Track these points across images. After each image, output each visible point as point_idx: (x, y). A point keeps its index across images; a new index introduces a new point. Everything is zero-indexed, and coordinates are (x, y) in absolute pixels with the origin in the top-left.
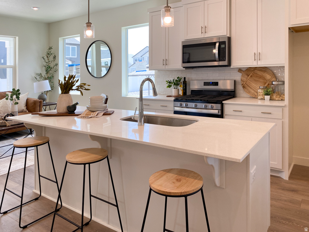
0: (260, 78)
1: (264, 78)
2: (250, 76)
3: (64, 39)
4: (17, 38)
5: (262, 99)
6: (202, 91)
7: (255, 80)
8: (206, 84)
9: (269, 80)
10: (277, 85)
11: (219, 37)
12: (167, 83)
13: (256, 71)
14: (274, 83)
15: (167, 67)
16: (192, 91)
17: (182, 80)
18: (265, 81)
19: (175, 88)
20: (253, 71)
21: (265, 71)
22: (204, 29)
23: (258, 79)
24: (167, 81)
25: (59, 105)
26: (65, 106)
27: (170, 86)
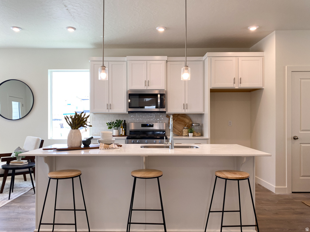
0: (182, 121)
1: (185, 122)
2: (175, 120)
5: (186, 136)
6: (139, 131)
7: (179, 123)
8: (143, 125)
9: (188, 123)
10: (195, 126)
11: (160, 90)
12: (107, 125)
13: (179, 116)
14: (193, 125)
15: (111, 111)
16: (130, 131)
17: (123, 122)
18: (186, 124)
19: (115, 129)
20: (177, 116)
21: (185, 117)
22: (147, 83)
23: (181, 123)
24: (107, 123)
25: (73, 139)
26: (79, 141)
27: (110, 128)
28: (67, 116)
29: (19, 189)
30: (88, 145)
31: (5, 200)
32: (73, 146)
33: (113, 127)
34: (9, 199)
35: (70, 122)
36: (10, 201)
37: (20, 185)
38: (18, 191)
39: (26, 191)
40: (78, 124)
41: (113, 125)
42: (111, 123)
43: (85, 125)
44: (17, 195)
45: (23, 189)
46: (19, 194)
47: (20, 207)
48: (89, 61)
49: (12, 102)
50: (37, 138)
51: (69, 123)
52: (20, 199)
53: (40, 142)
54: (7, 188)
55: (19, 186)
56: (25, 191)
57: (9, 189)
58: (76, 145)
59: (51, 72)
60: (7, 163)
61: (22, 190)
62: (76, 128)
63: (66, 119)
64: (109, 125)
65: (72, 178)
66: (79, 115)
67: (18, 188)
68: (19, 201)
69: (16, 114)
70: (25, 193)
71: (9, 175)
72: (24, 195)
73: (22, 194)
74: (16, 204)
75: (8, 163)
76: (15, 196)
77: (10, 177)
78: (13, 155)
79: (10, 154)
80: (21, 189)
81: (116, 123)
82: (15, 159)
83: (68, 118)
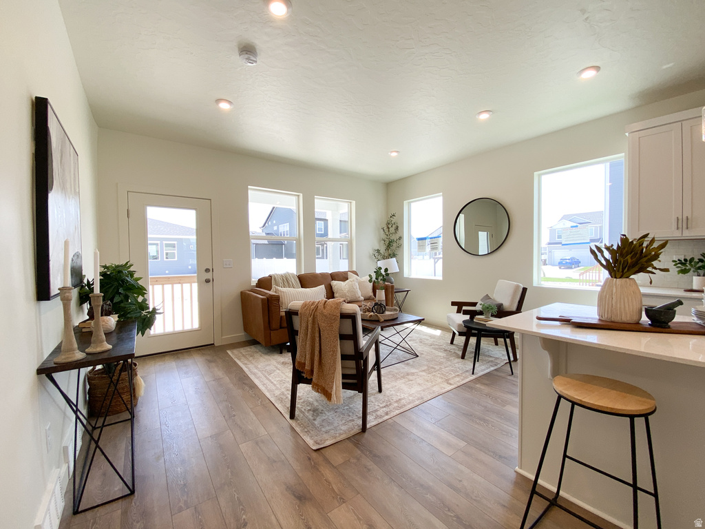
3: (409, 203)
4: (354, 203)
12: (675, 265)
15: (687, 234)
19: (699, 275)
24: (674, 261)
25: (616, 303)
26: (636, 306)
27: (684, 272)
28: (597, 247)
29: (487, 358)
30: (664, 322)
31: (467, 374)
32: (618, 319)
33: (692, 269)
34: (473, 374)
35: (605, 259)
36: (474, 377)
37: (488, 351)
38: (485, 361)
39: (499, 366)
40: (633, 265)
41: (691, 266)
42: (686, 260)
43: (650, 269)
44: (484, 370)
45: (493, 359)
46: (487, 368)
47: (488, 395)
48: (627, 134)
49: (480, 232)
50: (516, 283)
51: (604, 263)
52: (489, 378)
53: (521, 290)
54: (471, 352)
55: (487, 353)
56: (496, 365)
57: (473, 355)
58: (627, 317)
59: (540, 176)
60: (470, 318)
61: (492, 361)
62: (625, 276)
63: (592, 252)
64: (679, 265)
65: (632, 417)
66: (632, 242)
67: (486, 356)
68: (488, 382)
69: (483, 248)
70: (496, 367)
71: (474, 335)
72: (496, 373)
73: (492, 369)
74: (482, 387)
75: (472, 318)
76: (482, 370)
77: (476, 338)
78: (478, 308)
79: (474, 304)
80: (491, 359)
81: (701, 260)
82: (481, 313)
83: (601, 251)
